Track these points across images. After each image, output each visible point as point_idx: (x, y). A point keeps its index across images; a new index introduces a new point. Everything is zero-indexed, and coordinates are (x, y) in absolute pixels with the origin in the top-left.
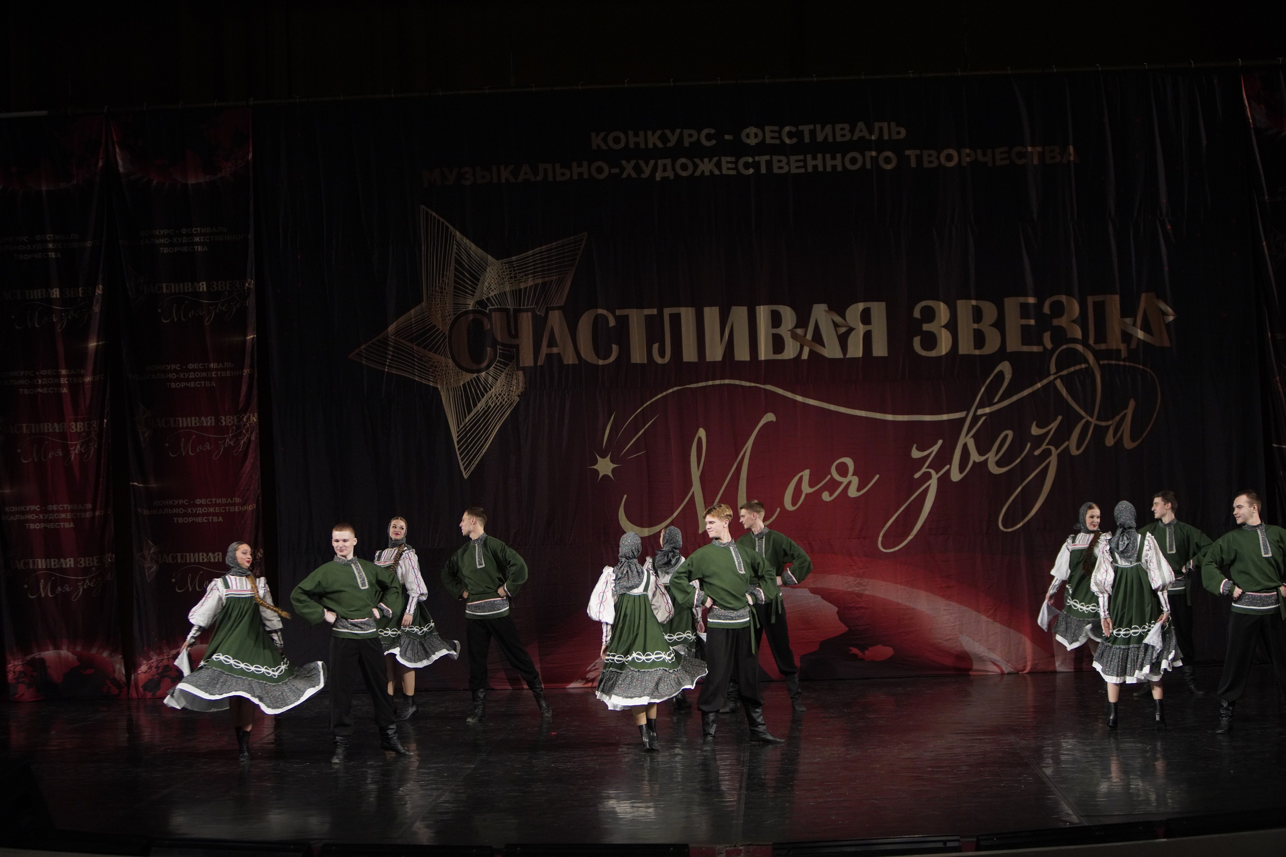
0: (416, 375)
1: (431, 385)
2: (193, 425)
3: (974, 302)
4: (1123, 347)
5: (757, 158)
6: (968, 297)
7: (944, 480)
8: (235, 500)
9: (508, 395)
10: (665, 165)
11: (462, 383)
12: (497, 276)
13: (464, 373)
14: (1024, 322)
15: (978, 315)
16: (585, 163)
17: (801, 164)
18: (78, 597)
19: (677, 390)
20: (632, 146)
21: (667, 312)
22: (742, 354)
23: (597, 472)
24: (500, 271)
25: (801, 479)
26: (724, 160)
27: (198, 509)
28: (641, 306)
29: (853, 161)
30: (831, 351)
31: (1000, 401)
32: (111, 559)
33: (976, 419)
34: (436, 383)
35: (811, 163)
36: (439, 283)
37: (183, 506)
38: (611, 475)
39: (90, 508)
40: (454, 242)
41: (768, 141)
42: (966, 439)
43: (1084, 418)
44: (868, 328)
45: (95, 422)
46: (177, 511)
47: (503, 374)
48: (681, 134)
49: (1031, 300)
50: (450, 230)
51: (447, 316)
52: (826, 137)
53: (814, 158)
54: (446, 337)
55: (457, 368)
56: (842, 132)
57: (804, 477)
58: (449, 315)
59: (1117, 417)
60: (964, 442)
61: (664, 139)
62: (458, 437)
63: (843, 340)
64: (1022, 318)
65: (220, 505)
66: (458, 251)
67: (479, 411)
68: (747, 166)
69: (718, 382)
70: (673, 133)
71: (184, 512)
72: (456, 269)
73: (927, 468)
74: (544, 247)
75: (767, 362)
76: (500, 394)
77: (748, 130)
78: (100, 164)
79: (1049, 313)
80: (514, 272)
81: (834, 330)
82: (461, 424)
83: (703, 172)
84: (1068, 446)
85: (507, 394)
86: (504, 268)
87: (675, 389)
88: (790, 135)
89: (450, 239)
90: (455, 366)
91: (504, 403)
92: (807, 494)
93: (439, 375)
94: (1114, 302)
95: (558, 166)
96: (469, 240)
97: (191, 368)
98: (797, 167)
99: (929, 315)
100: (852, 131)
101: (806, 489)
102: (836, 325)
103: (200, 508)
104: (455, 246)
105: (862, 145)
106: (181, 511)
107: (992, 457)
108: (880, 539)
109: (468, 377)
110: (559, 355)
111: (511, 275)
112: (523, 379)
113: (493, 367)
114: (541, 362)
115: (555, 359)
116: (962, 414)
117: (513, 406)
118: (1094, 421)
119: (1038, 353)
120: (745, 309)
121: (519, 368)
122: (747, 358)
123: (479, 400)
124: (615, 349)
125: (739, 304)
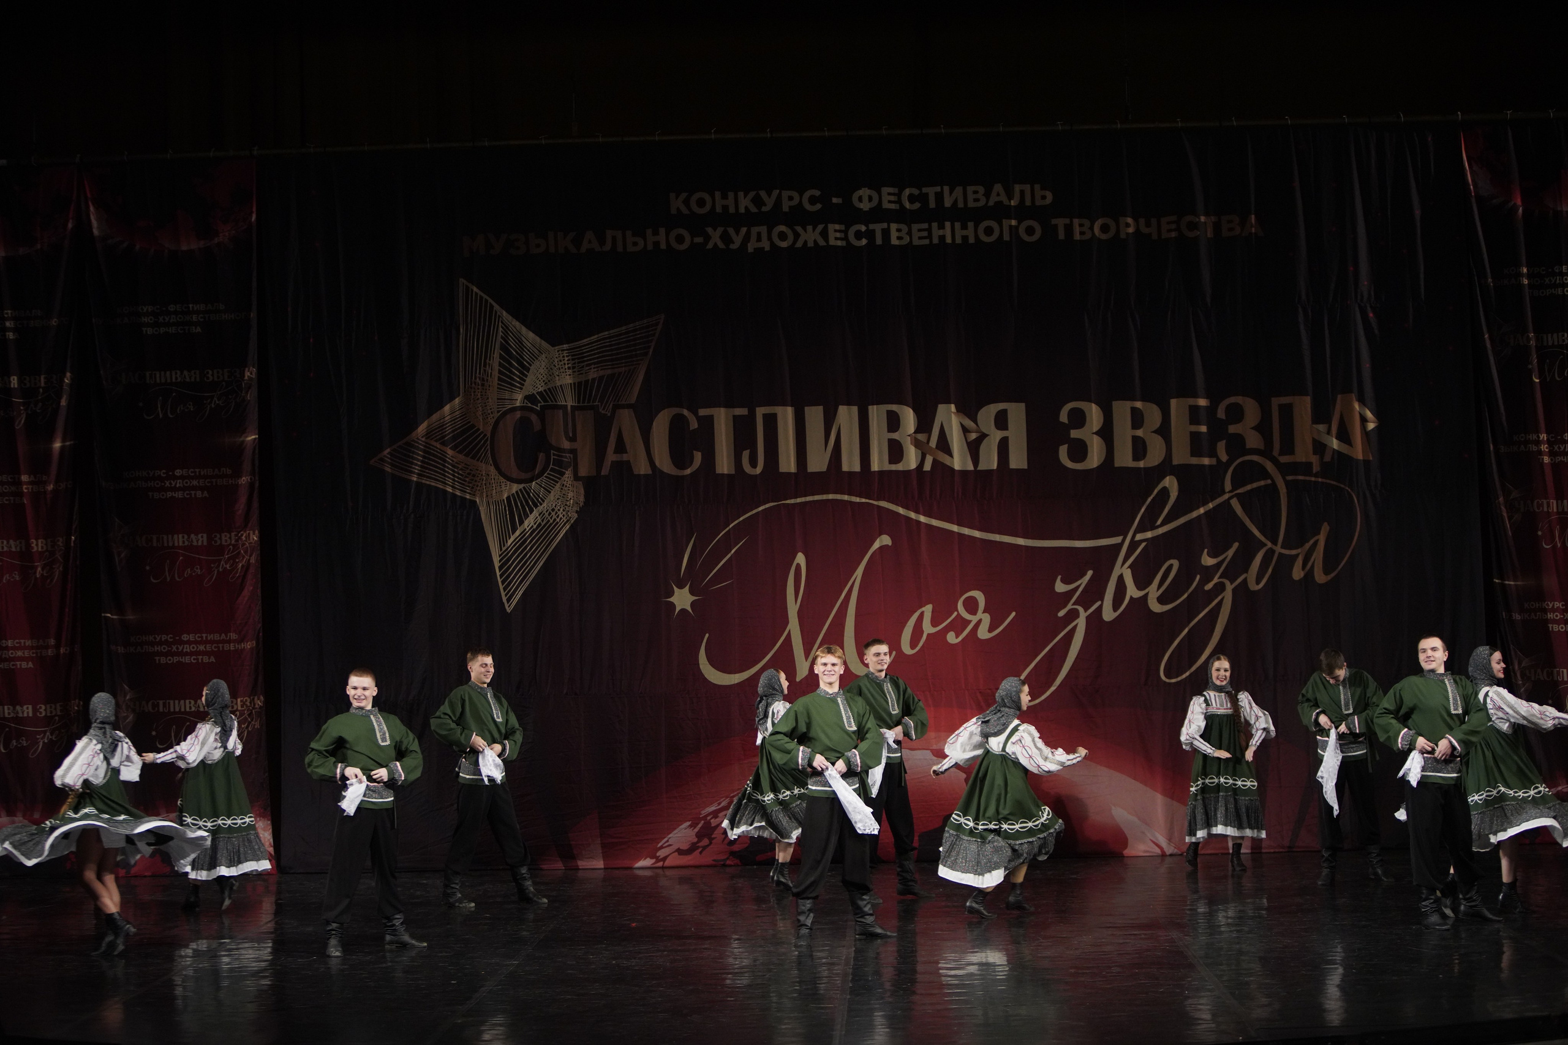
0: (449, 485)
1: (468, 497)
2: (181, 544)
3: (1134, 404)
4: (1314, 460)
5: (871, 226)
6: (1125, 397)
7: (1095, 620)
8: (230, 636)
9: (564, 510)
10: (759, 234)
11: (506, 496)
12: (553, 367)
13: (509, 483)
14: (1194, 428)
15: (1137, 420)
16: (662, 231)
17: (925, 234)
18: (38, 752)
19: (772, 508)
20: (719, 210)
21: (760, 411)
22: (851, 463)
23: (673, 605)
24: (556, 360)
25: (921, 616)
26: (832, 227)
27: (185, 646)
28: (729, 405)
29: (989, 231)
30: (959, 461)
31: (1163, 524)
32: (77, 707)
33: (1134, 545)
34: (474, 495)
35: (936, 233)
36: (480, 374)
37: (166, 642)
38: (689, 609)
39: (53, 644)
40: (500, 323)
41: (886, 205)
42: (1123, 570)
43: (1265, 545)
44: (1003, 434)
45: (61, 539)
46: (159, 648)
47: (558, 485)
48: (779, 196)
49: (1202, 402)
50: (495, 308)
51: (489, 414)
52: (956, 201)
53: (941, 227)
54: (488, 438)
55: (501, 478)
56: (975, 196)
57: (925, 614)
58: (492, 413)
59: (1307, 544)
60: (1120, 574)
61: (758, 201)
62: (500, 561)
63: (974, 448)
64: (1191, 424)
65: (212, 642)
66: (504, 334)
67: (526, 529)
68: (859, 235)
69: (818, 498)
70: (769, 195)
71: (168, 650)
72: (501, 357)
73: (1073, 604)
74: (611, 331)
75: (881, 473)
76: (553, 510)
77: (861, 192)
78: (70, 225)
79: (1224, 418)
80: (574, 362)
81: (963, 435)
82: (504, 546)
83: (806, 242)
84: (1245, 580)
85: (561, 510)
86: (561, 356)
87: (767, 506)
88: (912, 199)
89: (495, 320)
90: (497, 474)
91: (558, 520)
92: (930, 636)
93: (477, 486)
94: (1303, 406)
95: (629, 233)
96: (519, 322)
97: (178, 474)
98: (920, 238)
99: (1079, 419)
100: (987, 195)
101: (928, 628)
102: (965, 430)
103: (188, 646)
104: (501, 329)
105: (1000, 212)
106: (164, 649)
107: (1153, 592)
109: (515, 488)
110: (628, 462)
111: (570, 365)
112: (582, 491)
113: (546, 477)
114: (605, 471)
115: (623, 468)
116: (1117, 540)
117: (570, 525)
118: (1278, 549)
119: (1210, 466)
120: (855, 409)
121: (576, 477)
122: (857, 468)
123: (527, 516)
124: (698, 457)
125: (849, 403)
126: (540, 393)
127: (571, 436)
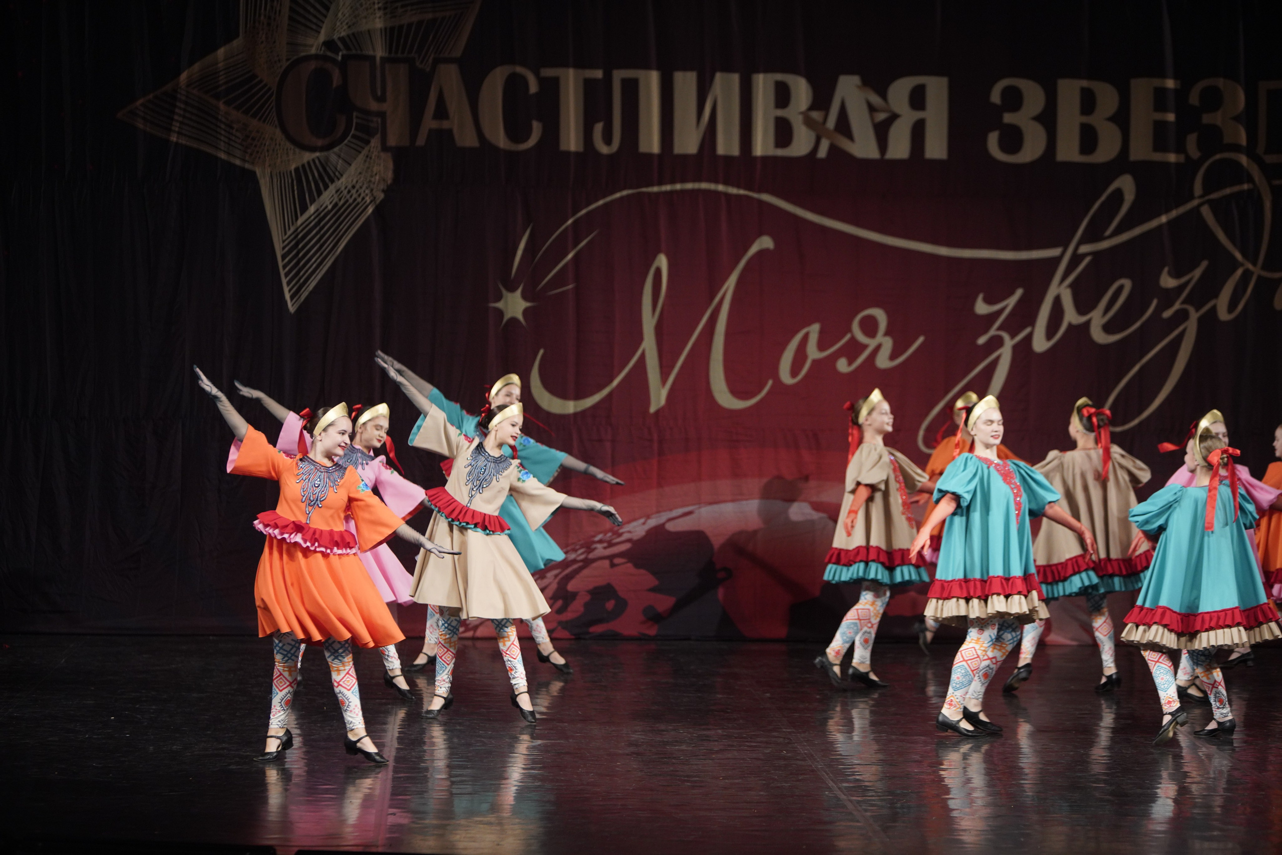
0: (220, 149)
1: (247, 167)
3: (1085, 83)
6: (1074, 74)
7: (1023, 349)
9: (367, 188)
11: (293, 167)
12: (358, 6)
13: (297, 150)
14: (1158, 116)
15: (1088, 103)
19: (628, 196)
22: (728, 144)
23: (500, 313)
25: (806, 338)
28: (579, 64)
30: (863, 146)
31: (1114, 234)
33: (1076, 259)
36: (265, 9)
38: (520, 317)
42: (1059, 289)
43: (1242, 265)
44: (919, 115)
47: (361, 157)
49: (1170, 84)
51: (275, 62)
54: (273, 92)
55: (288, 143)
57: (810, 335)
58: (279, 60)
60: (1057, 293)
62: (284, 248)
63: (882, 132)
64: (1155, 110)
67: (318, 210)
69: (689, 186)
73: (999, 329)
75: (765, 159)
76: (354, 187)
79: (1198, 104)
80: (385, 1)
81: (869, 114)
82: (289, 229)
84: (1214, 307)
85: (364, 187)
87: (625, 193)
90: (284, 138)
91: (359, 200)
92: (815, 362)
93: (260, 153)
99: (1013, 99)
101: (813, 353)
102: (872, 109)
107: (1097, 318)
108: (921, 433)
109: (308, 157)
110: (450, 132)
111: (380, 5)
112: (391, 165)
113: (346, 145)
114: (421, 141)
115: (444, 137)
116: (1055, 252)
117: (374, 207)
118: (1257, 271)
119: (1177, 164)
120: (735, 78)
121: (385, 148)
122: (735, 151)
123: (320, 193)
124: (537, 128)
125: (727, 68)
126: (342, 39)
127: (379, 93)
